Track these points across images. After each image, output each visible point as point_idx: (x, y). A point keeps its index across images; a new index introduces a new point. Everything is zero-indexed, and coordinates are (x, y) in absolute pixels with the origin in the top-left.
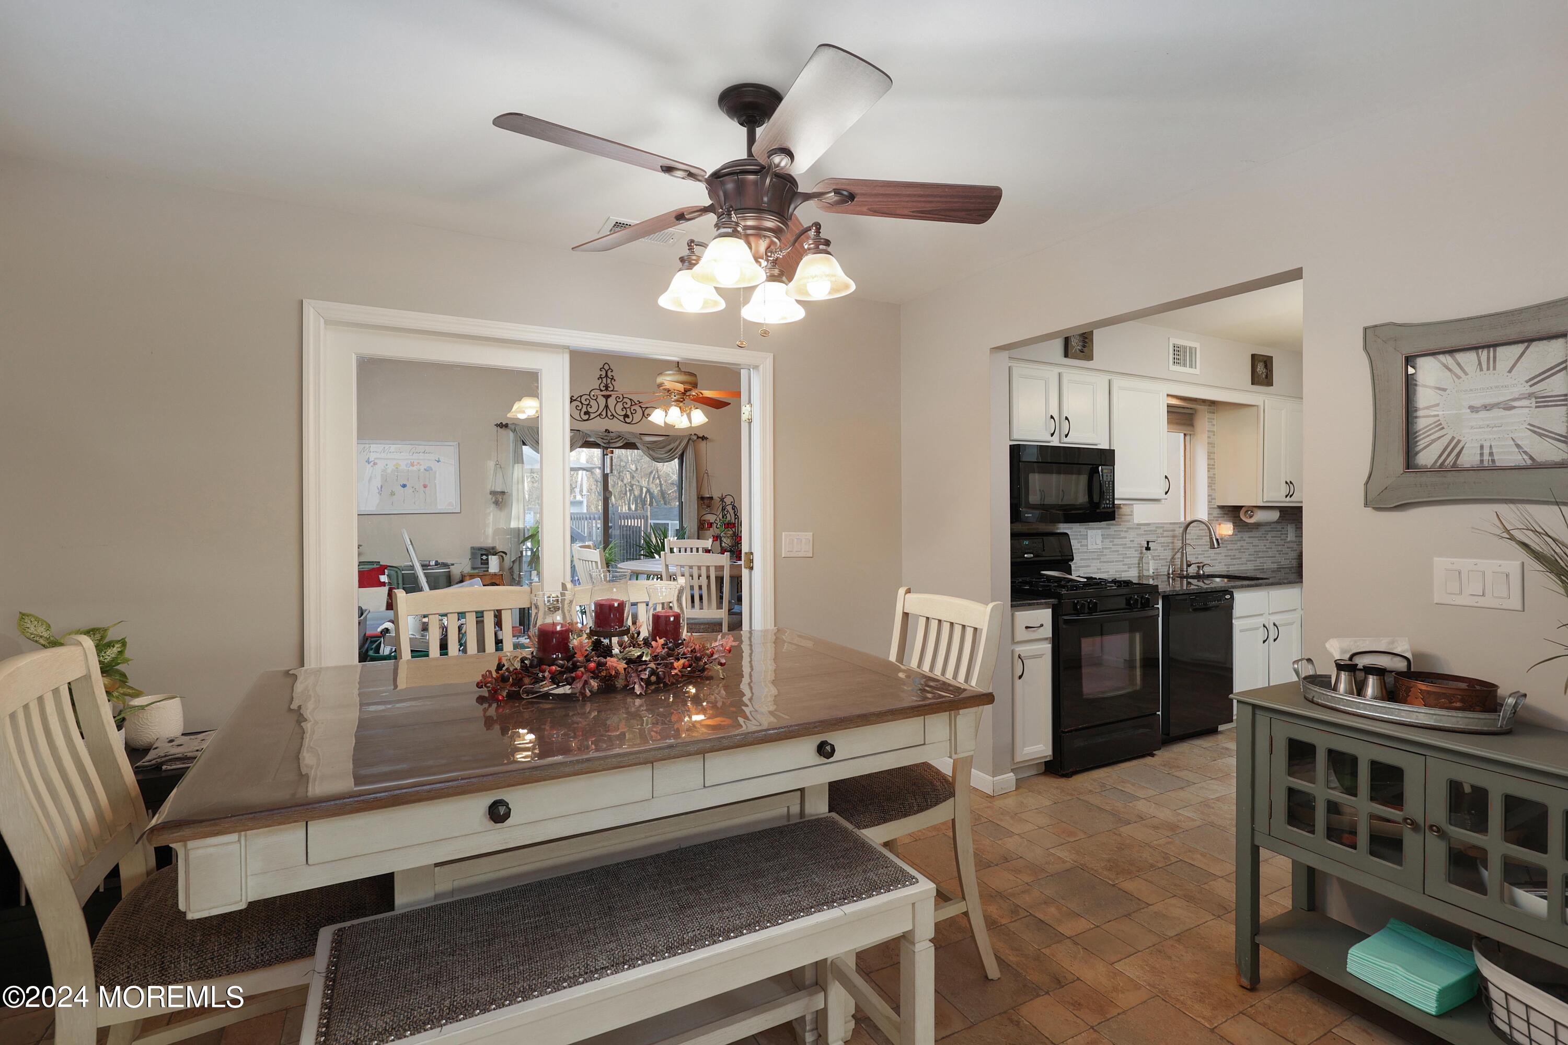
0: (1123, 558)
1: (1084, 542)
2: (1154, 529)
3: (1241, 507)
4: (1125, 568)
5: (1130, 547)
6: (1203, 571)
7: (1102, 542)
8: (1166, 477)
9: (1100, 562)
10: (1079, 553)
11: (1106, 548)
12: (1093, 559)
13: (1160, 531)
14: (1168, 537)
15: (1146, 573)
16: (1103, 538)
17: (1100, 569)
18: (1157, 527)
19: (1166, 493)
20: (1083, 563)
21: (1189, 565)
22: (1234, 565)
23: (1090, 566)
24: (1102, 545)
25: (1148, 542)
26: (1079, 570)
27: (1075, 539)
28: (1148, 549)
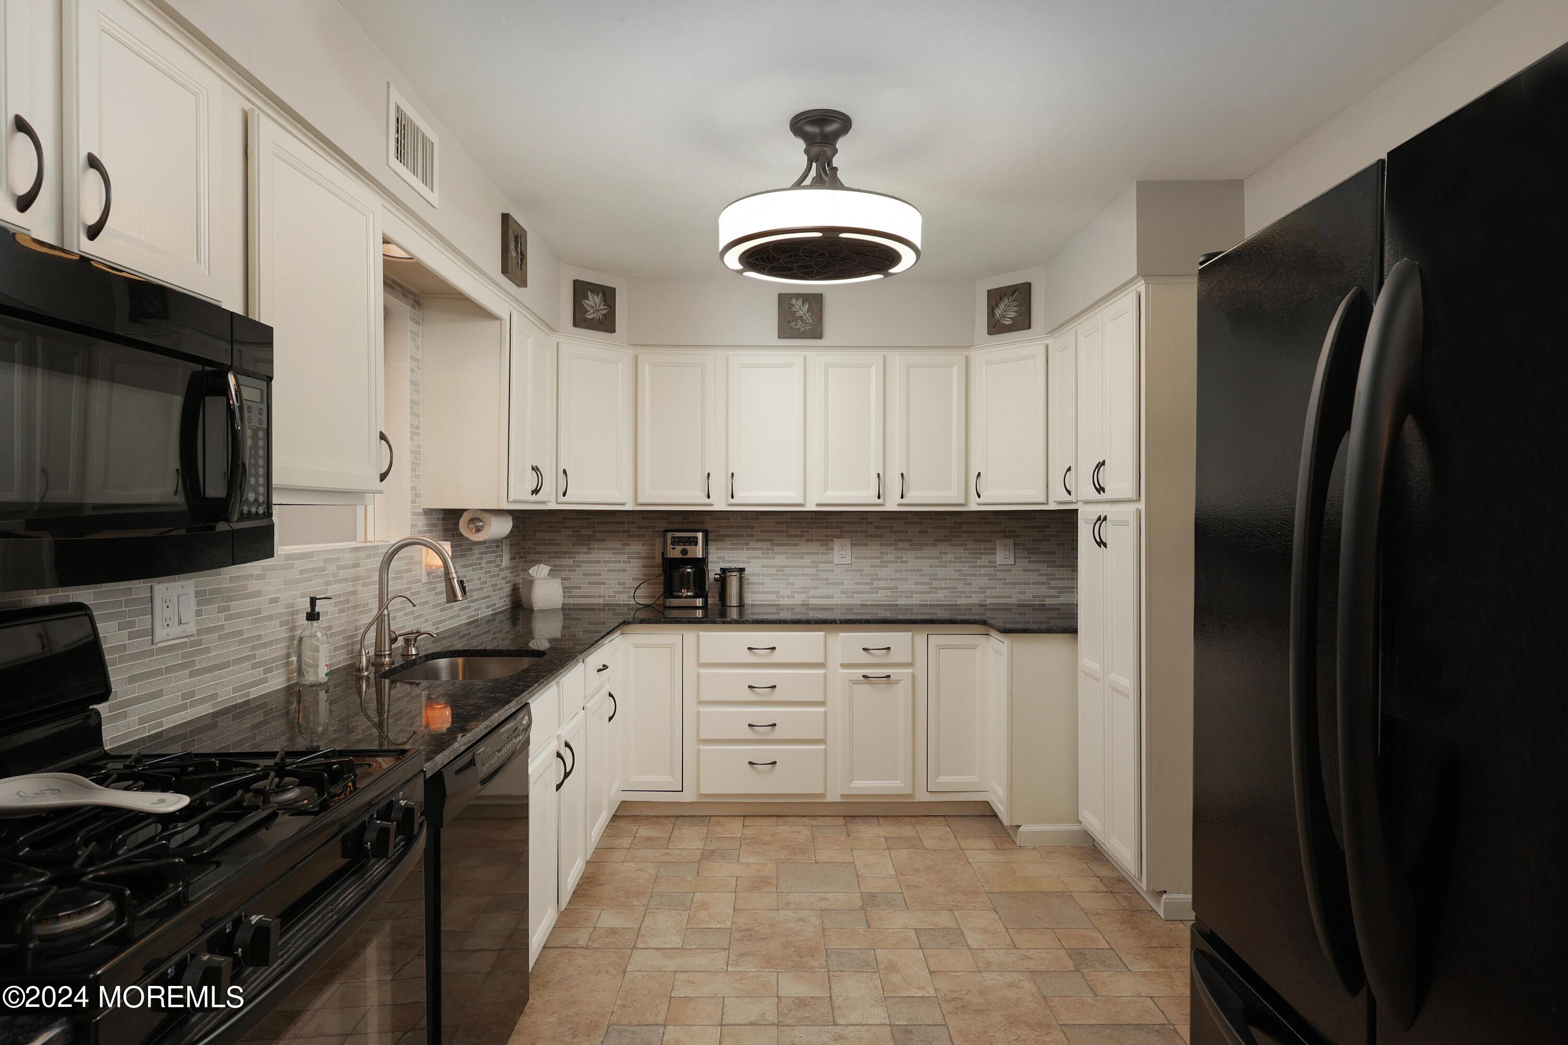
0: (253, 648)
1: (142, 622)
2: (321, 565)
3: (462, 511)
4: (259, 673)
5: (270, 618)
6: (417, 649)
7: (198, 613)
8: (383, 437)
9: (192, 675)
10: (122, 660)
11: (208, 631)
12: (169, 669)
13: (331, 568)
14: (346, 580)
15: (310, 678)
16: (199, 603)
17: (192, 694)
18: (326, 561)
19: (383, 477)
20: (138, 689)
21: (394, 640)
22: (445, 620)
23: (160, 694)
24: (197, 622)
25: (313, 601)
26: (125, 715)
27: (109, 617)
28: (313, 616)
